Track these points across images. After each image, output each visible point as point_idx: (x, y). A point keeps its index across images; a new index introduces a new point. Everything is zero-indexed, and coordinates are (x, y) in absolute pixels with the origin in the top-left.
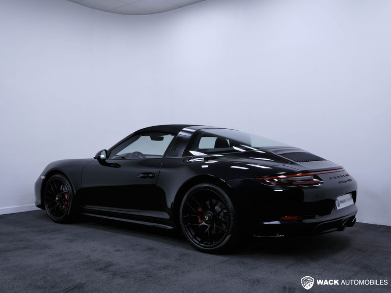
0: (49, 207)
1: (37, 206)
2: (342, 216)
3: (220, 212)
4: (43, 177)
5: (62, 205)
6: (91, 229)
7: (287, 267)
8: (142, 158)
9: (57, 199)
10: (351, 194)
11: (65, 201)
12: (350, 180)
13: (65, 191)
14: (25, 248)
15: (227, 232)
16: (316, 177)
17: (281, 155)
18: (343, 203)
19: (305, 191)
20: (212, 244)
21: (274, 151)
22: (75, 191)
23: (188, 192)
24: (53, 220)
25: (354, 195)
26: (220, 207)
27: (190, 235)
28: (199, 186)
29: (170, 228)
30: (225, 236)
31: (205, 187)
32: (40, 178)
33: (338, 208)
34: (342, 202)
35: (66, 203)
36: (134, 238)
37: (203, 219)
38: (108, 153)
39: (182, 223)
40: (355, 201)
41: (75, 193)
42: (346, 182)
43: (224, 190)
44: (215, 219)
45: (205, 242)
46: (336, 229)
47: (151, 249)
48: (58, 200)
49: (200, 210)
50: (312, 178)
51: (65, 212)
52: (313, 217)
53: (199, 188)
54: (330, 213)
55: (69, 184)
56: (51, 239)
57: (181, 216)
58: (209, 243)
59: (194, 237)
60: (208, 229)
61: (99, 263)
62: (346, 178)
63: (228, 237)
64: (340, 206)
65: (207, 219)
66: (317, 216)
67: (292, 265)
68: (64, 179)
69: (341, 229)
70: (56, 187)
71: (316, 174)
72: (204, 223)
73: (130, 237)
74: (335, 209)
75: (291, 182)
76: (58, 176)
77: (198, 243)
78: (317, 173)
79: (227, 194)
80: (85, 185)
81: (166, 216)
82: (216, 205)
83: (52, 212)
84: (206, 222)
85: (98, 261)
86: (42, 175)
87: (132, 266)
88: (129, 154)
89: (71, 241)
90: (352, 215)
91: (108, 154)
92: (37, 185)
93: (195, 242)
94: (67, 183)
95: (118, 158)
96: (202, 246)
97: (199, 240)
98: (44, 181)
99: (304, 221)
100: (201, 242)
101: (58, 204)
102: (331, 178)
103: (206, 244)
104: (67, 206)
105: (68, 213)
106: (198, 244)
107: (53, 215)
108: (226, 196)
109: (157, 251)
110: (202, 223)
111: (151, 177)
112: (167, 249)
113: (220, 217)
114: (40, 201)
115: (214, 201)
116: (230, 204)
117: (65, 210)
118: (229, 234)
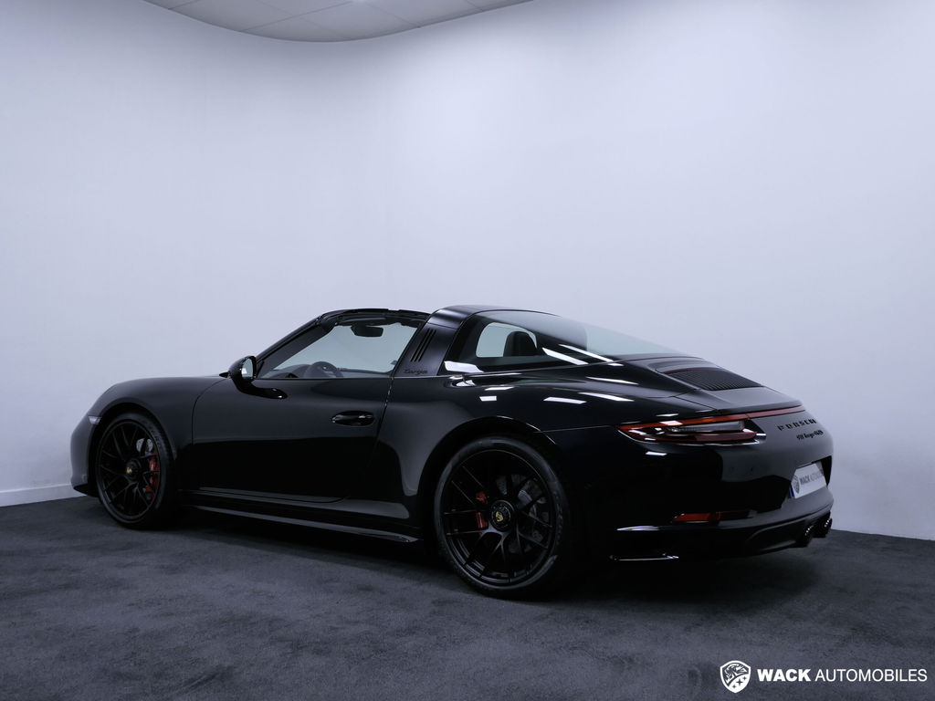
0: (108, 491)
1: (77, 488)
2: (804, 513)
3: (530, 505)
4: (94, 420)
5: (142, 485)
6: (216, 544)
7: (688, 629)
8: (334, 377)
9: (129, 471)
10: (820, 463)
11: (148, 476)
12: (820, 432)
13: (148, 454)
14: (67, 587)
15: (550, 549)
16: (749, 424)
17: (667, 373)
18: (806, 483)
19: (723, 454)
20: (512, 577)
21: (651, 365)
22: (174, 451)
23: (456, 458)
24: (118, 522)
25: (826, 465)
26: (529, 491)
27: (458, 557)
28: (481, 442)
29: (412, 540)
30: (541, 558)
31: (496, 445)
32: (86, 421)
33: (797, 496)
34: (804, 481)
35: (151, 481)
36: (321, 563)
37: (489, 518)
38: (258, 363)
39: (439, 528)
40: (828, 480)
41: (175, 457)
42: (812, 435)
43: (541, 453)
44: (518, 519)
45: (494, 574)
46: (793, 542)
47: (368, 589)
48: (131, 475)
49: (481, 499)
50: (741, 428)
51: (149, 502)
52: (744, 516)
53: (482, 448)
54: (780, 507)
55: (160, 437)
56: (125, 567)
57: (437, 512)
58: (503, 575)
59: (469, 561)
60: (501, 543)
61: (252, 621)
62: (810, 429)
63: (549, 561)
64: (801, 491)
65: (501, 518)
66: (752, 514)
67: (698, 625)
68: (148, 423)
69: (802, 542)
70: (126, 442)
71: (750, 418)
72: (492, 530)
73: (312, 562)
74: (789, 497)
75: (692, 436)
76: (132, 416)
77: (479, 574)
78: (751, 415)
79: (550, 463)
80: (200, 438)
81: (400, 512)
82: (520, 487)
83: (114, 503)
84: (499, 526)
85: (250, 617)
86: (91, 413)
87: (332, 628)
88: (304, 368)
89: (173, 570)
90: (824, 511)
91: (258, 366)
92: (77, 437)
93: (473, 572)
94: (156, 433)
95: (278, 375)
96: (490, 582)
97: (481, 567)
98: (98, 430)
99: (722, 523)
100: (484, 573)
101: (131, 483)
102: (780, 428)
103: (498, 577)
104: (152, 487)
105: (157, 506)
106: (479, 578)
107: (119, 509)
108: (547, 467)
109: (383, 593)
110: (486, 528)
111: (364, 422)
112: (405, 589)
113: (531, 515)
114: (84, 478)
115: (516, 479)
116: (555, 485)
117: (148, 498)
118: (554, 554)
